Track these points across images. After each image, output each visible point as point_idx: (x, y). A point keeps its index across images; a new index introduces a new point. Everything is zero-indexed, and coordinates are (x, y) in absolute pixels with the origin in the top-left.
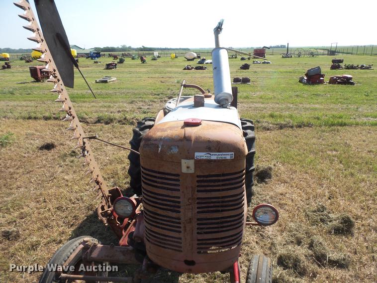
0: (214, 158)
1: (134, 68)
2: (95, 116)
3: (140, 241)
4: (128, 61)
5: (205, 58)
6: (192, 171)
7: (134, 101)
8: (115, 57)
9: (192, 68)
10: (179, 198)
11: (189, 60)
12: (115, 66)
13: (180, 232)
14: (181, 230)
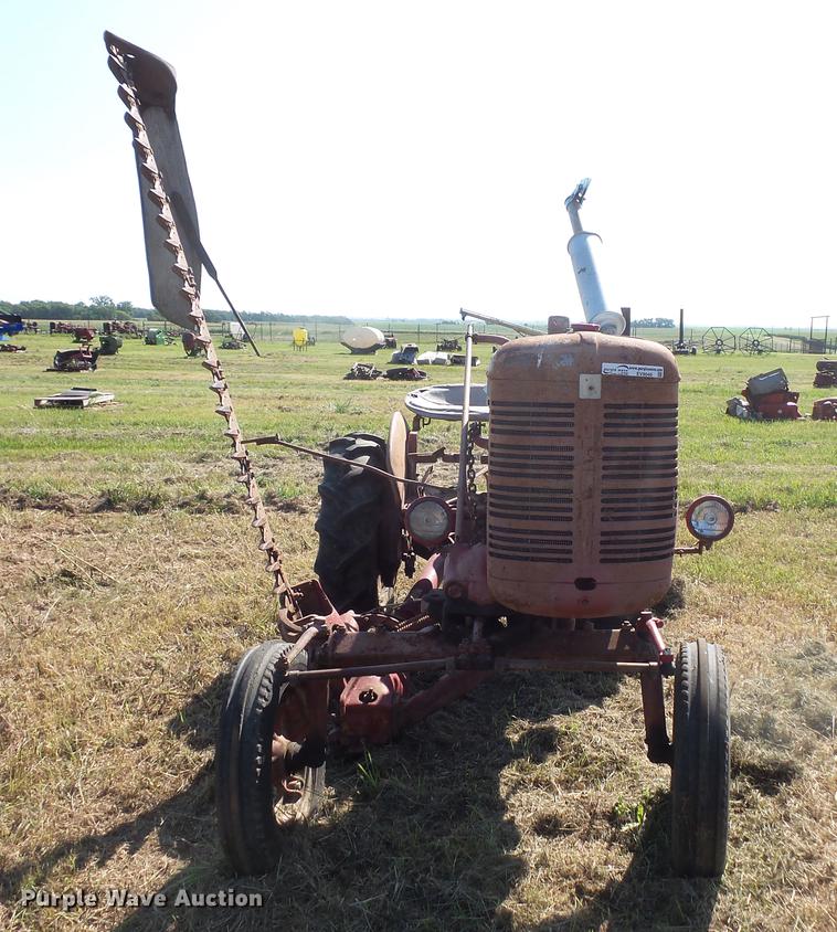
0: (632, 373)
1: (165, 369)
2: (92, 492)
3: (459, 595)
4: (130, 348)
5: (414, 345)
6: (597, 395)
7: (210, 456)
8: (82, 335)
9: (377, 374)
10: (571, 449)
11: (356, 351)
12: (93, 360)
13: (570, 519)
14: (572, 515)
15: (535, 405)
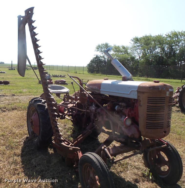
10: (164, 106)
13: (163, 120)
14: (164, 119)
15: (159, 98)
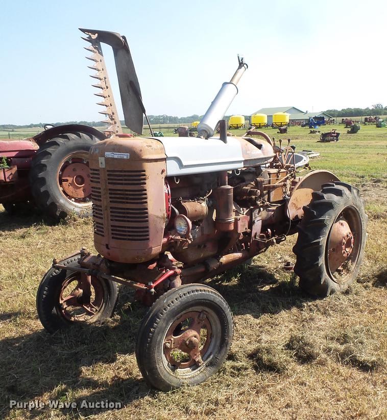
0: (116, 157)
6: (104, 167)
8: (349, 124)
10: (100, 189)
13: (102, 218)
